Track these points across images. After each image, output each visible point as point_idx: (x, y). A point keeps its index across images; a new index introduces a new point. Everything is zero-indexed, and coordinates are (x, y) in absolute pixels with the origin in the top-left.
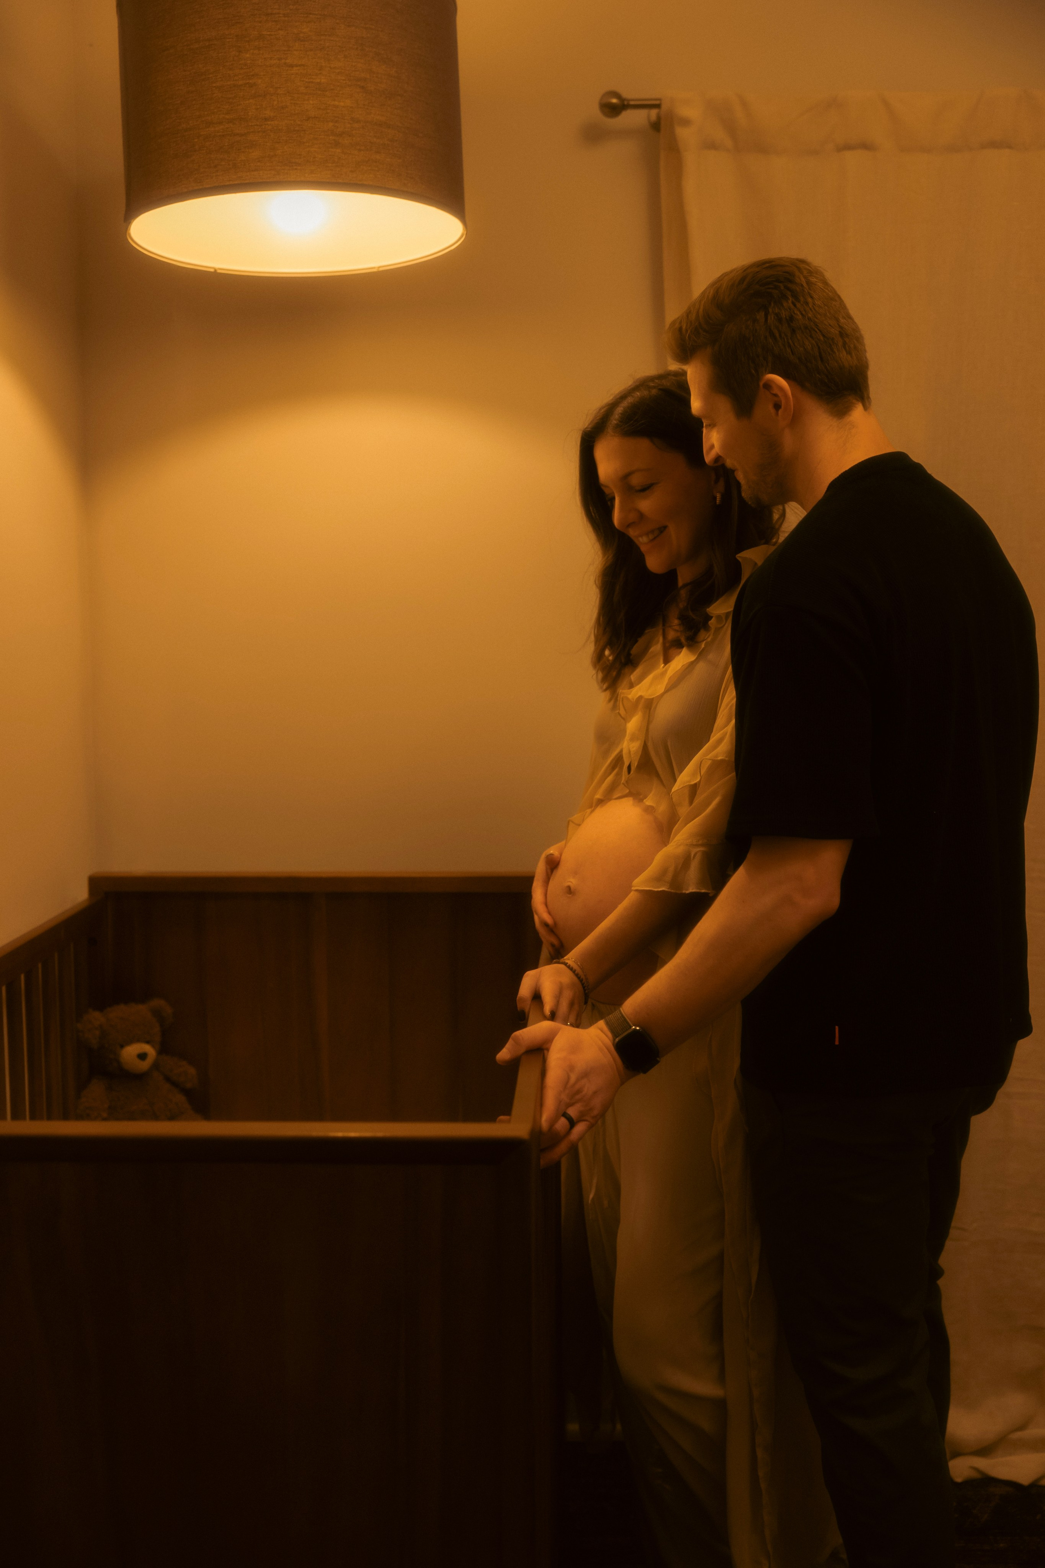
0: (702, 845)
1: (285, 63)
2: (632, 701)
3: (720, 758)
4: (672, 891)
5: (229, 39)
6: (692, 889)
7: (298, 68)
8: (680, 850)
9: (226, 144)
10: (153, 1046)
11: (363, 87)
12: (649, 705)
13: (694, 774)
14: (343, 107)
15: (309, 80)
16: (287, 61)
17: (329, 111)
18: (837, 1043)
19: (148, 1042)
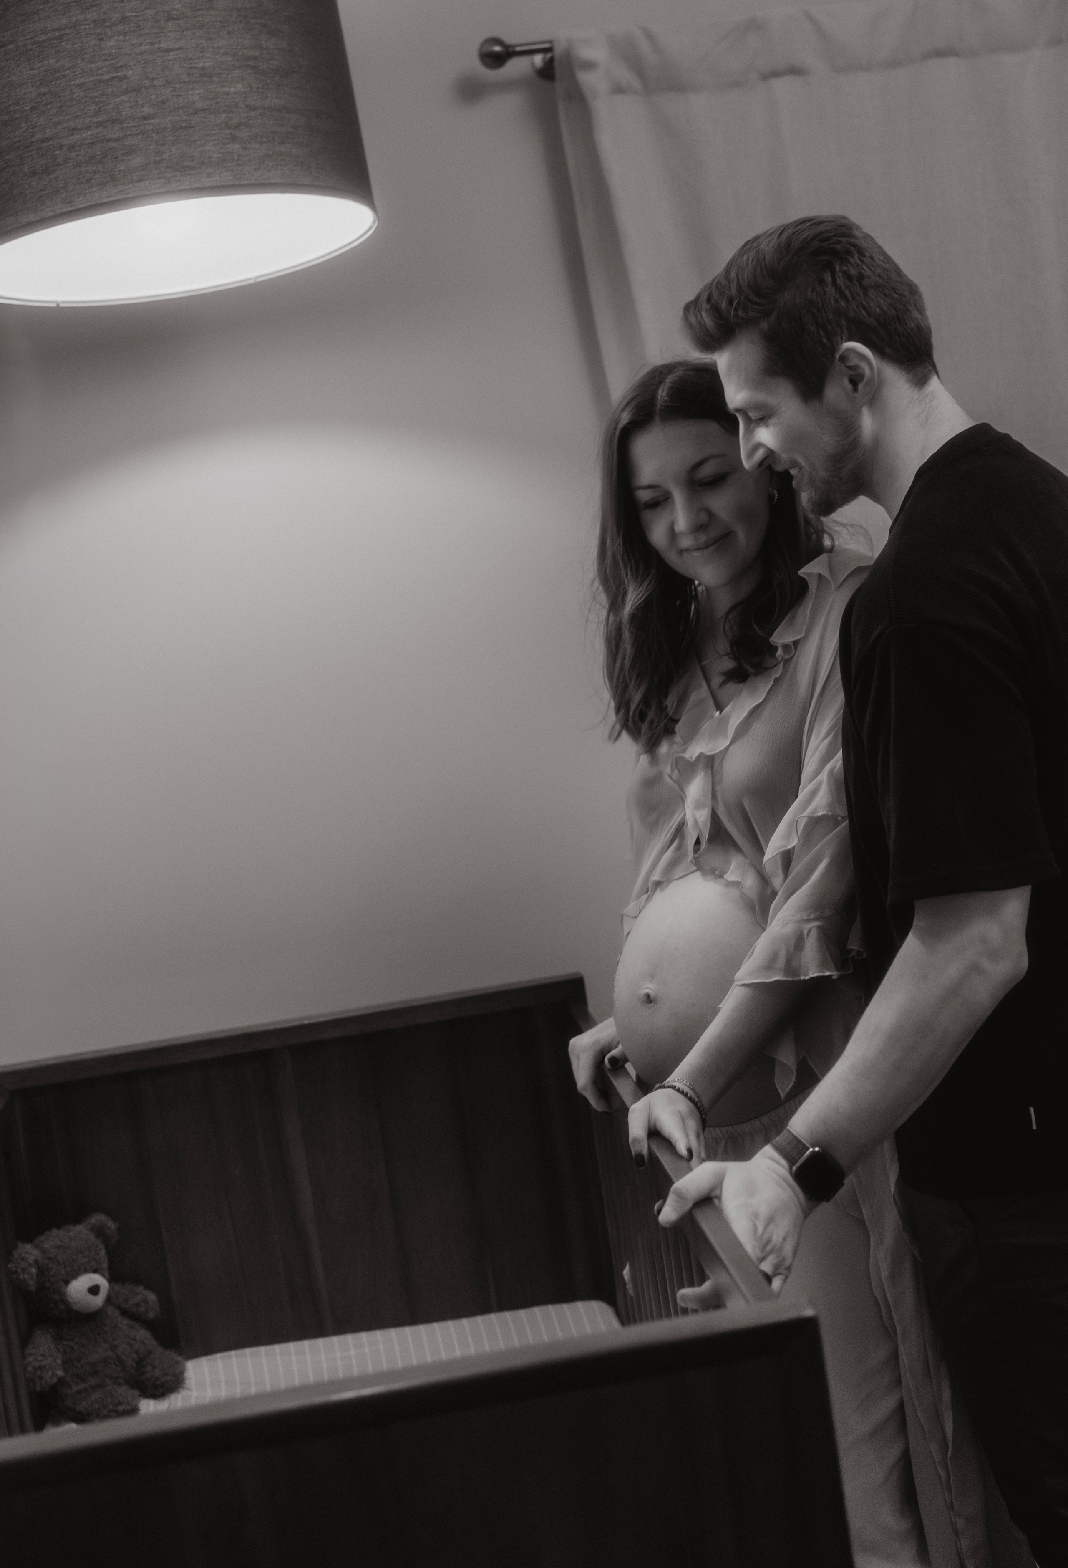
0: (815, 919)
1: (159, 49)
2: (690, 760)
3: (820, 814)
4: (788, 979)
5: (85, 25)
6: (813, 973)
7: (175, 53)
8: (789, 929)
9: (98, 153)
10: (103, 1275)
11: (253, 67)
12: (710, 763)
13: (787, 837)
14: (235, 93)
15: (191, 66)
16: (161, 45)
17: (219, 100)
18: (1034, 1127)
19: (95, 1271)
